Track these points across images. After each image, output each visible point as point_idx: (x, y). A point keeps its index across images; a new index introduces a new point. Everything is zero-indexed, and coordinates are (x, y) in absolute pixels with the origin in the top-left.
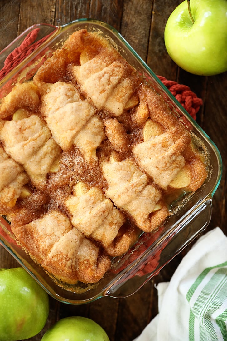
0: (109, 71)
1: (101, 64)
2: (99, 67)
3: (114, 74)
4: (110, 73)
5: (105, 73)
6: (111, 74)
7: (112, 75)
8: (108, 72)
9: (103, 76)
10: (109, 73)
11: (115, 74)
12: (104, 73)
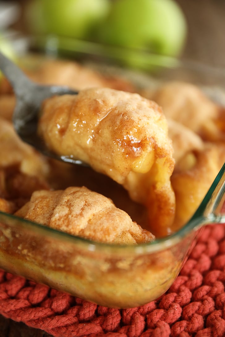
0: (75, 219)
1: (95, 231)
2: (95, 224)
3: (66, 219)
4: (72, 216)
5: (81, 215)
6: (70, 216)
7: (67, 216)
8: (77, 217)
9: (83, 209)
10: (74, 216)
11: (62, 219)
12: (83, 213)
